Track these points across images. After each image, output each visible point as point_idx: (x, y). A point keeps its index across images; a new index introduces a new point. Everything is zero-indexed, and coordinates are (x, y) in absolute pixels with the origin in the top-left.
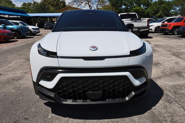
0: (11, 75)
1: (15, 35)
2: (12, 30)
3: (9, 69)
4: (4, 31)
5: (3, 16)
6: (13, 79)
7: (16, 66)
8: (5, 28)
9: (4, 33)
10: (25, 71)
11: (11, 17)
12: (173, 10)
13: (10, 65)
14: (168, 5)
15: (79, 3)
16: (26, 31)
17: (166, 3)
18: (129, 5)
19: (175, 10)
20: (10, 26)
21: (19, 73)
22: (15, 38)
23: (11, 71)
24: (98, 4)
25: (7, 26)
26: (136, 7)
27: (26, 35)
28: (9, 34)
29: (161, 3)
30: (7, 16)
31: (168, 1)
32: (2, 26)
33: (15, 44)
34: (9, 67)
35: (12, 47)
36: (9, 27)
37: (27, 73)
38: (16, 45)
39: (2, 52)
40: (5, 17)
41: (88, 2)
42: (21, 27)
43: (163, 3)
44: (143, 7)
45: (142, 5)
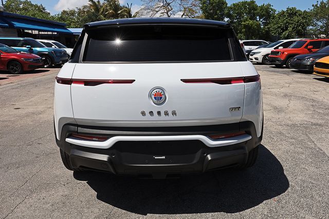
0: (31, 110)
1: (45, 62)
2: (40, 54)
3: (30, 103)
4: (29, 55)
5: (30, 31)
6: (33, 113)
7: (39, 101)
8: (31, 51)
9: (29, 58)
10: (49, 106)
11: (43, 33)
12: (312, 26)
13: (33, 99)
14: (303, 18)
15: (152, 12)
16: (61, 57)
17: (300, 15)
18: (236, 16)
19: (316, 26)
20: (38, 49)
21: (41, 108)
22: (45, 66)
23: (32, 105)
24: (183, 15)
25: (33, 49)
26: (247, 20)
27: (61, 62)
28: (37, 60)
29: (291, 14)
30: (37, 32)
31: (305, 11)
32: (27, 48)
33: (44, 75)
34: (31, 102)
35: (39, 78)
36: (36, 50)
37: (51, 108)
38: (45, 77)
39: (25, 84)
40: (33, 33)
41: (166, 11)
42: (55, 51)
43: (295, 14)
44: (260, 20)
45: (258, 17)
